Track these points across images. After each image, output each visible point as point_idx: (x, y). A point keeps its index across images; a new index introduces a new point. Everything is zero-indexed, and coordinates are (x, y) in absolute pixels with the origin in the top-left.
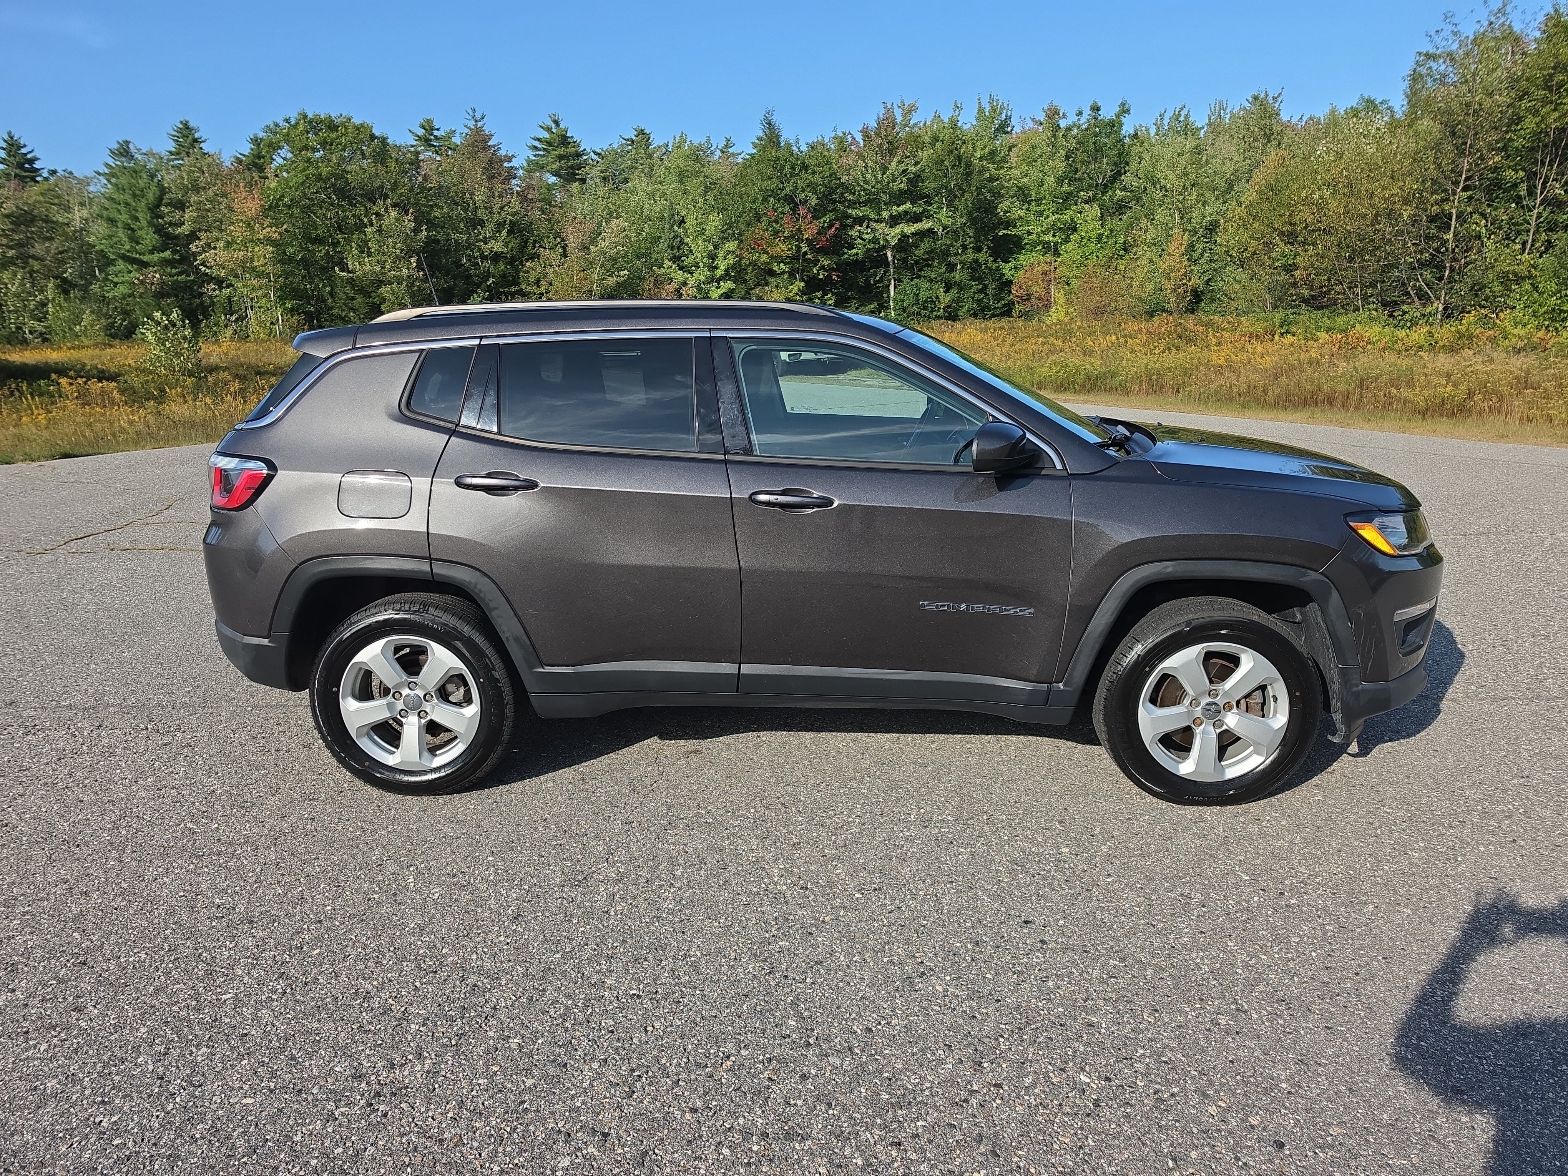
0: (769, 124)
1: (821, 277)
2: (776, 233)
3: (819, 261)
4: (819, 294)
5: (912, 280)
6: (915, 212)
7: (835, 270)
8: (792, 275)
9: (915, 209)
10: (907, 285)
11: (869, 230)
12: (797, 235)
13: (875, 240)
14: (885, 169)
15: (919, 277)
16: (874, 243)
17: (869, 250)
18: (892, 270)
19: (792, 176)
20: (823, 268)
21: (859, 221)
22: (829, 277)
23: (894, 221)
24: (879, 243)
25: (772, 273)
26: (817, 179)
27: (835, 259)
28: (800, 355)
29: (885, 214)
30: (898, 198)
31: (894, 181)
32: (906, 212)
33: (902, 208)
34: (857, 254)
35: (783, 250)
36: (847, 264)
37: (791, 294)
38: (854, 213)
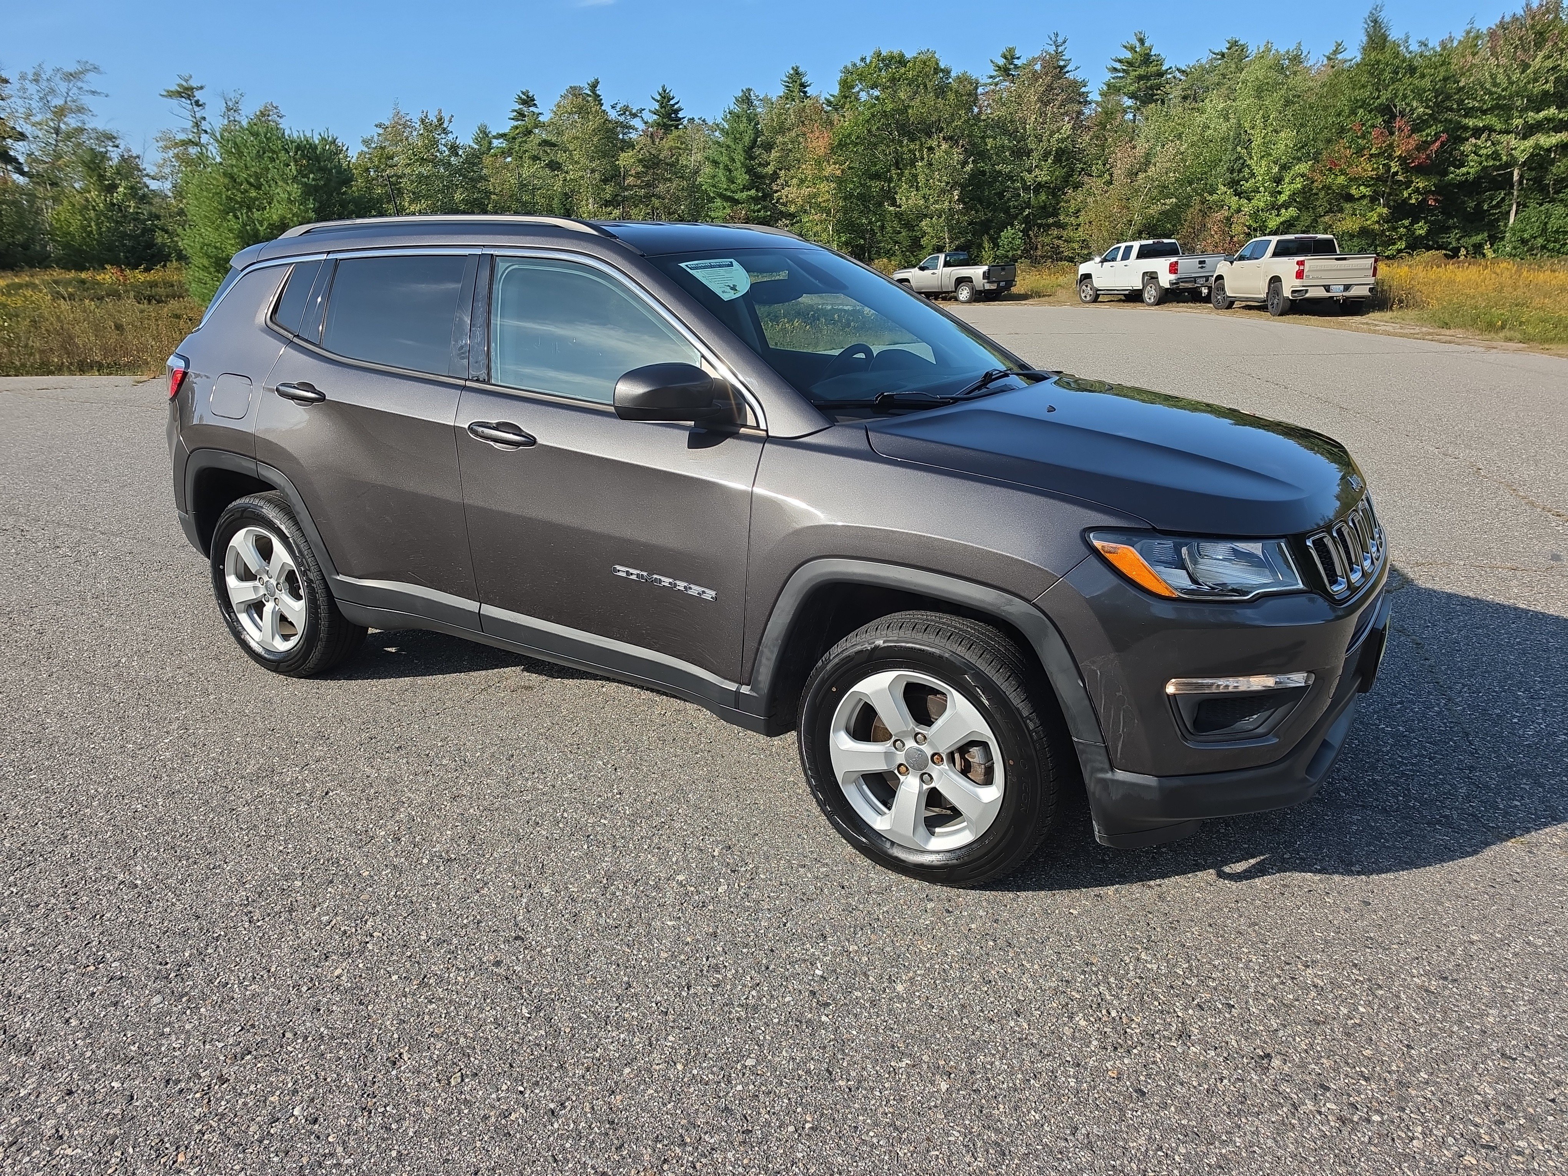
0: (1375, 21)
1: (1413, 201)
2: (1360, 152)
3: (1412, 182)
4: (1406, 222)
5: (1541, 205)
6: (1561, 120)
7: (1433, 193)
8: (1374, 199)
9: (1561, 116)
10: (1533, 210)
11: (1489, 143)
12: (1387, 153)
13: (1496, 156)
14: (1525, 66)
15: (1552, 201)
16: (1494, 159)
17: (1485, 168)
18: (1515, 193)
19: (1393, 81)
20: (1417, 190)
21: (1477, 132)
22: (1424, 200)
23: (1529, 131)
24: (1501, 160)
25: (1350, 198)
26: (1426, 83)
27: (1435, 180)
28: (1307, 291)
29: (1517, 122)
30: (1539, 102)
31: (1536, 80)
32: (1548, 120)
33: (1542, 115)
34: (1468, 173)
35: (1365, 170)
36: (1450, 184)
37: (1368, 223)
38: (1471, 122)
